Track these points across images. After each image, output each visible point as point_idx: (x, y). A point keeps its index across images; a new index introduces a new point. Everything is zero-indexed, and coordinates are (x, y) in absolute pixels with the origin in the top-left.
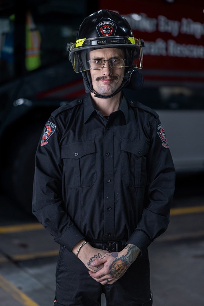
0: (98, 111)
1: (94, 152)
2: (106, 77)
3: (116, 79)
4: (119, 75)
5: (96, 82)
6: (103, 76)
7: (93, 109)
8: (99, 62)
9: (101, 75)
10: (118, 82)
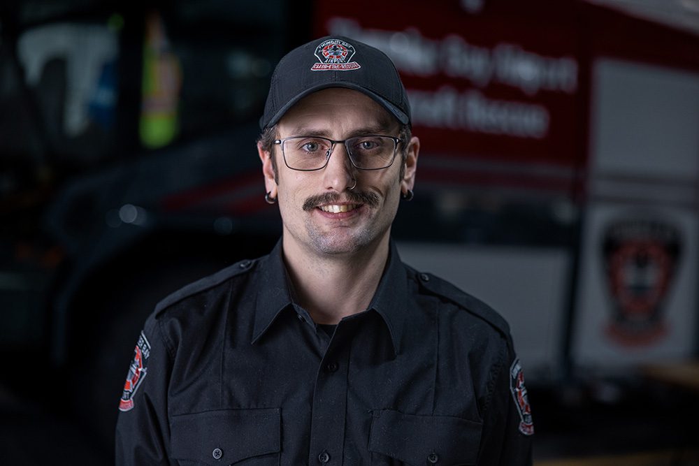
0: (301, 308)
1: (276, 449)
2: (336, 196)
3: (370, 203)
4: (380, 192)
5: (305, 214)
6: (327, 191)
7: (286, 297)
8: (313, 147)
9: (320, 190)
10: (378, 212)
